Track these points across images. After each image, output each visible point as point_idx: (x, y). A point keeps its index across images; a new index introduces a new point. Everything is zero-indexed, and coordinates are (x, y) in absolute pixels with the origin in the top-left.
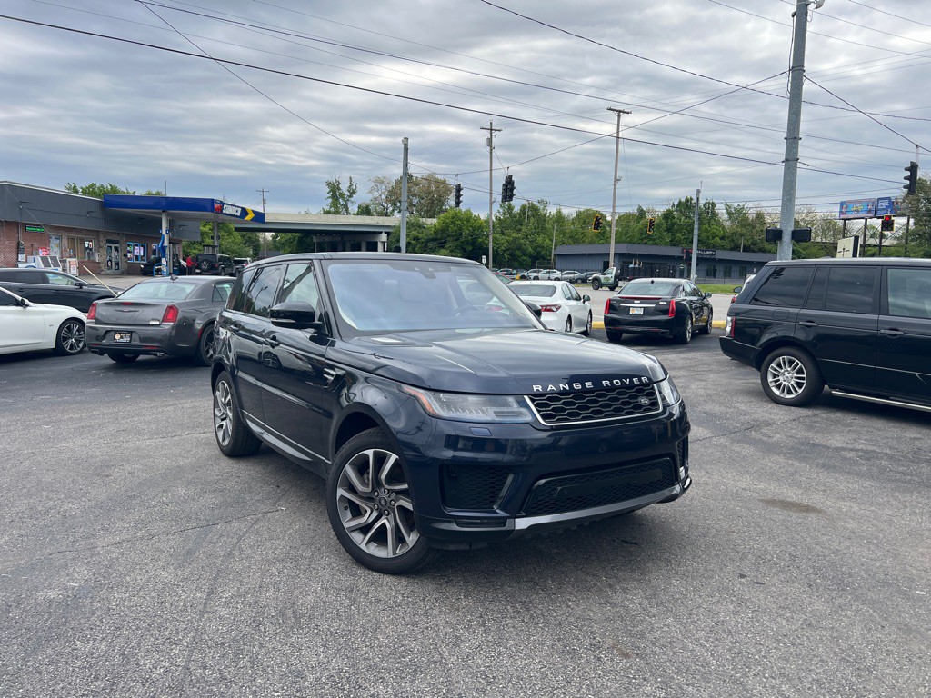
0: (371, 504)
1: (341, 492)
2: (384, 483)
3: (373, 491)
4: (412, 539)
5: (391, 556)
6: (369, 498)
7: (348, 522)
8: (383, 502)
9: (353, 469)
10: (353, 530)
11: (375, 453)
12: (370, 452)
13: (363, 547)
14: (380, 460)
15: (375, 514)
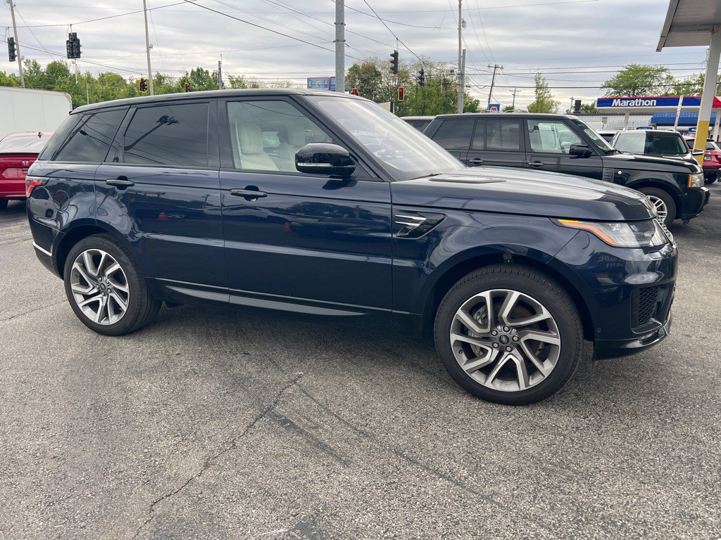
0: (490, 343)
1: (454, 337)
2: (506, 321)
3: (491, 331)
4: (547, 367)
5: (523, 388)
6: (485, 338)
7: (466, 366)
8: (504, 339)
9: (465, 313)
10: (472, 371)
11: (492, 294)
12: (486, 295)
13: (488, 384)
14: (499, 300)
15: (496, 352)
